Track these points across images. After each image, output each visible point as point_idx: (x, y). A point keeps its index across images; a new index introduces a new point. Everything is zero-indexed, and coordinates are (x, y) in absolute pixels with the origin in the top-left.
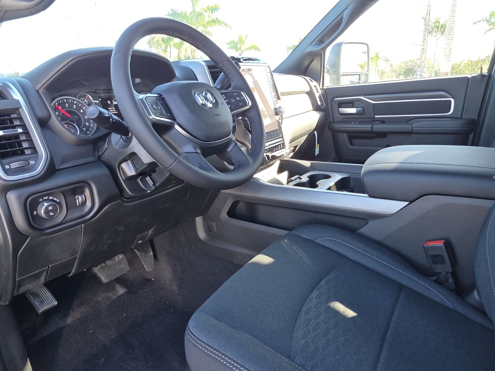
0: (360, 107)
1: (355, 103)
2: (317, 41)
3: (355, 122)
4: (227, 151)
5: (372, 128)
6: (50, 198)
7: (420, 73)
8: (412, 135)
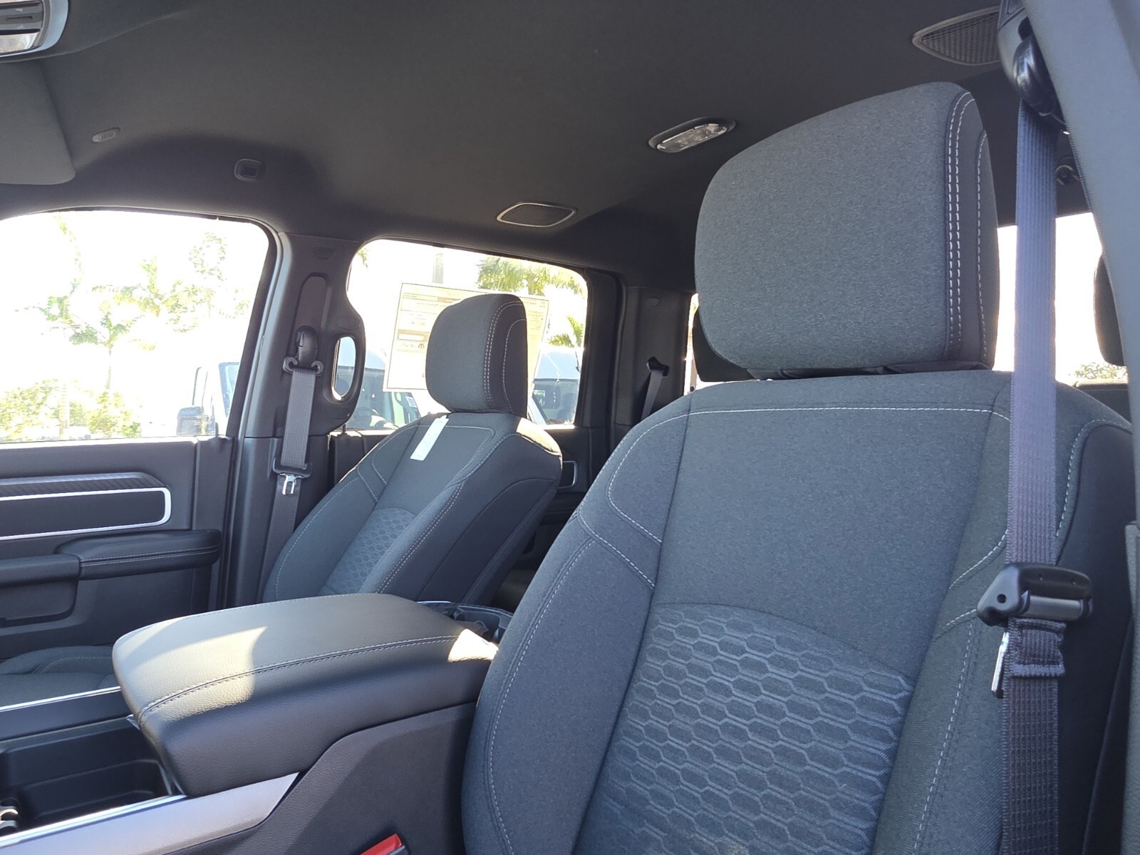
8: (80, 582)
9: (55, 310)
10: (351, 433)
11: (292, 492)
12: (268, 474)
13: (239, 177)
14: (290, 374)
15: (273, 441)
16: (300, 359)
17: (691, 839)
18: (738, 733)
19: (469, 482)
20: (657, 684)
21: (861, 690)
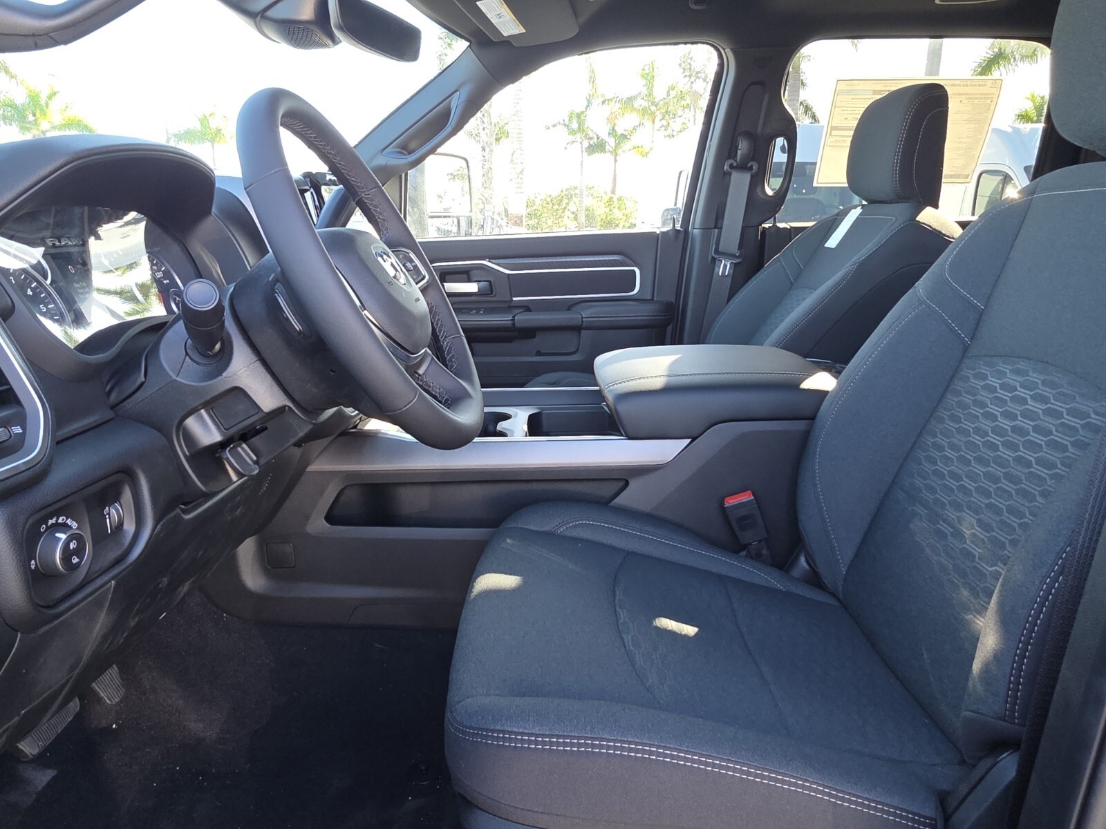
0: (484, 281)
1: (473, 273)
2: (398, 147)
3: (478, 310)
4: (417, 373)
5: (513, 320)
6: (60, 520)
7: (491, 214)
8: (582, 331)
9: (575, 125)
10: (781, 225)
11: (726, 274)
12: (710, 259)
13: (693, 7)
14: (730, 174)
15: (714, 231)
16: (738, 160)
17: (943, 514)
18: (994, 447)
19: (862, 265)
20: (948, 413)
21: (1089, 417)
